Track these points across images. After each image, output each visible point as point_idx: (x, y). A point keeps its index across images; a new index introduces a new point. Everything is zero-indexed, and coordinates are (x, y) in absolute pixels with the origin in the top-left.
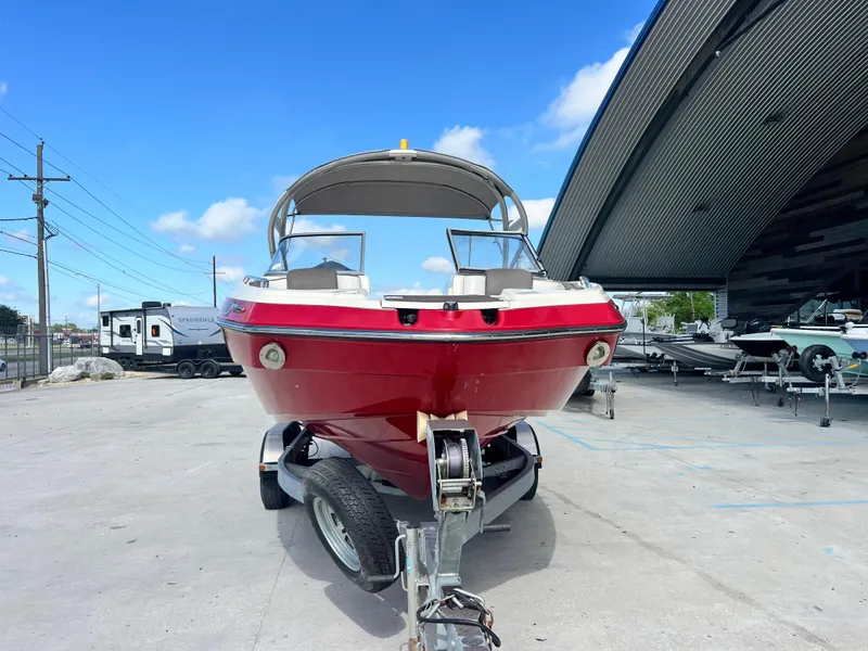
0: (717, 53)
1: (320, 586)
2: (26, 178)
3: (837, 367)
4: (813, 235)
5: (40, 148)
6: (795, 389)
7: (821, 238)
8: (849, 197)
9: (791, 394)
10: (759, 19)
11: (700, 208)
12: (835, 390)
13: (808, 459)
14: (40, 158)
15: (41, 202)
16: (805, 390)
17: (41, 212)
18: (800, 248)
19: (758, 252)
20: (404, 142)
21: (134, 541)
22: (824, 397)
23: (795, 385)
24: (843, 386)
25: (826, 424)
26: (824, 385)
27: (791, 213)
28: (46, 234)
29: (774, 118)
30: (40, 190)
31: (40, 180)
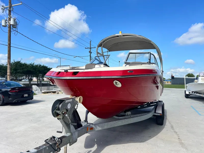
2: (88, 48)
5: (91, 42)
14: (90, 44)
15: (90, 52)
17: (90, 54)
20: (120, 32)
28: (91, 59)
30: (90, 50)
31: (90, 48)
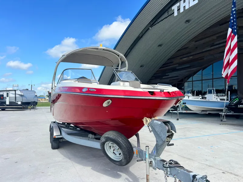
0: (150, 28)
1: (89, 168)
3: (180, 106)
4: (167, 74)
6: (171, 111)
7: (168, 75)
8: (175, 66)
9: (170, 112)
10: (161, 21)
11: (141, 66)
12: (179, 112)
13: (180, 128)
16: (174, 112)
18: (164, 77)
19: (154, 78)
21: (17, 162)
22: (177, 113)
23: (171, 110)
24: (181, 110)
25: (178, 120)
26: (177, 110)
27: (162, 69)
29: (160, 45)
